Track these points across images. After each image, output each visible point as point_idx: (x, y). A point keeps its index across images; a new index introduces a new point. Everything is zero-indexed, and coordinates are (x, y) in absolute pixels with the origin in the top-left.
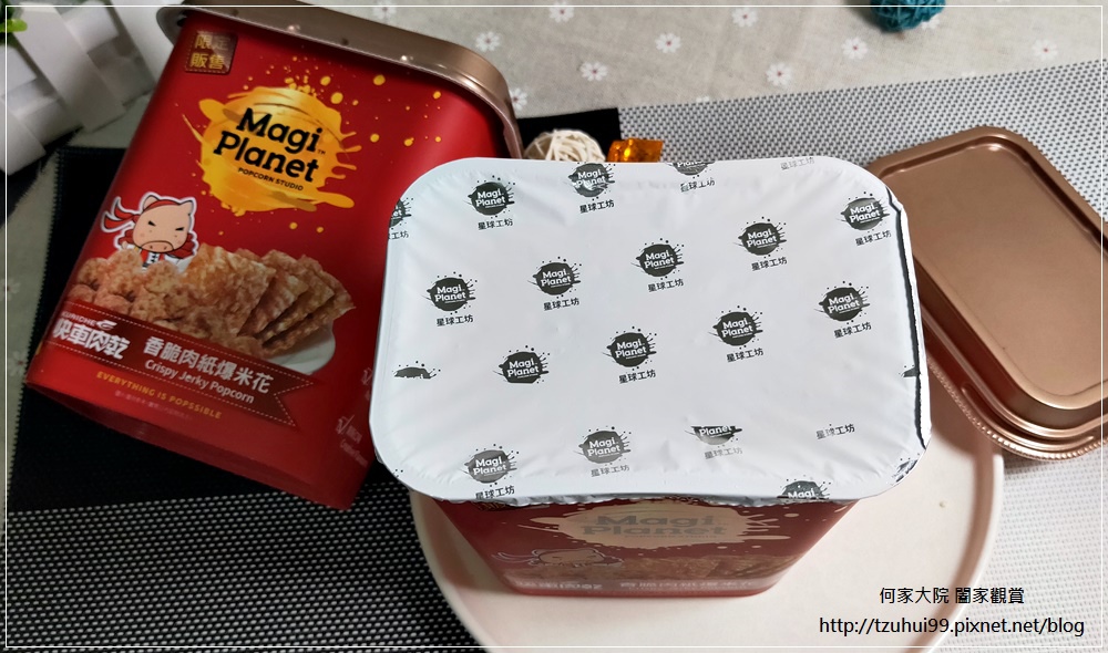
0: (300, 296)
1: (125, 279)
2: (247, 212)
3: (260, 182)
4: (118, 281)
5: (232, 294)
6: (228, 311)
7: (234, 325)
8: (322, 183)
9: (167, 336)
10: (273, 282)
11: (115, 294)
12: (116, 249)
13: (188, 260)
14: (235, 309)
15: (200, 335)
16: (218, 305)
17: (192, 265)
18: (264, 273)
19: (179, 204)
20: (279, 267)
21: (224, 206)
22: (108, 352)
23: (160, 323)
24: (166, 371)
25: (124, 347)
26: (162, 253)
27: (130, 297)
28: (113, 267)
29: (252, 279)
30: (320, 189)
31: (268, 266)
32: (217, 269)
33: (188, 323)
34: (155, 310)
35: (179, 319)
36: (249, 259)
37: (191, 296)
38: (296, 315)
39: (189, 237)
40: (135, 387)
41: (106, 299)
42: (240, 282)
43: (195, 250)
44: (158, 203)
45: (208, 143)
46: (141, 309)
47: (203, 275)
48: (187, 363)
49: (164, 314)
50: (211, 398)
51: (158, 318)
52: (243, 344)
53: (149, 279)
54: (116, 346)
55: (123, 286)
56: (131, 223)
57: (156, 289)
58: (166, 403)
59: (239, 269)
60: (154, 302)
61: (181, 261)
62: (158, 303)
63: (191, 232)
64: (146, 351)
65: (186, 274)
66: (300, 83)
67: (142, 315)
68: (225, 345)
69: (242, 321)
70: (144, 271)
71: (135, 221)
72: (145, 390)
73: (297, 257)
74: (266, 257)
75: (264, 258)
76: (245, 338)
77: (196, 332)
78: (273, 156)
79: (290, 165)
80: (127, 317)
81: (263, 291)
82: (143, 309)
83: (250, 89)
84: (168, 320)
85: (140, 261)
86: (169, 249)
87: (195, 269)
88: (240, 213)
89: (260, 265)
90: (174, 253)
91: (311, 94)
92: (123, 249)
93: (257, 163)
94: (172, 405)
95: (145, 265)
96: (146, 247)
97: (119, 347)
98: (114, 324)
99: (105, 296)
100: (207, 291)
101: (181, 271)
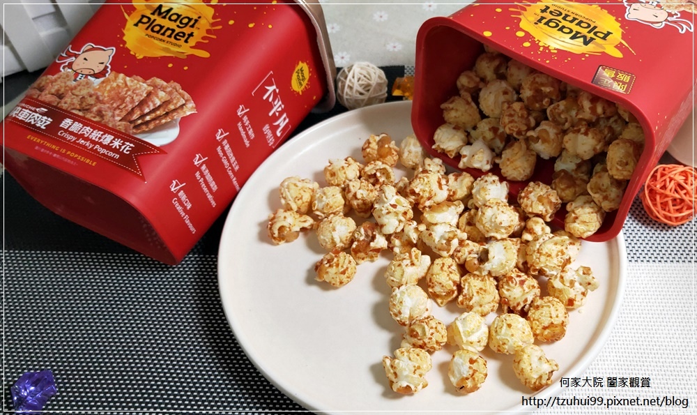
0: (163, 103)
1: (61, 87)
2: (145, 57)
3: (156, 42)
4: (56, 87)
5: (123, 100)
6: (118, 108)
7: (118, 115)
8: (193, 44)
9: (76, 118)
10: (149, 94)
11: (52, 94)
12: (61, 71)
13: (102, 79)
14: (121, 107)
15: (97, 119)
16: (112, 104)
17: (103, 82)
18: (145, 89)
19: (104, 50)
20: (155, 86)
22: (38, 125)
23: (74, 111)
24: (70, 137)
25: (49, 123)
26: (87, 75)
27: (61, 96)
28: (56, 80)
29: (137, 92)
30: (191, 47)
31: (149, 85)
32: (118, 85)
33: (91, 112)
34: (73, 104)
35: (87, 110)
36: (138, 81)
38: (158, 113)
39: (106, 67)
40: (48, 145)
41: (46, 97)
42: (129, 93)
43: (107, 75)
44: (93, 49)
45: (131, 20)
46: (65, 103)
47: (108, 88)
48: (84, 134)
49: (78, 107)
50: (93, 154)
51: (73, 109)
52: (121, 126)
53: (75, 88)
54: (43, 122)
55: (58, 90)
56: (74, 58)
57: (77, 93)
58: (65, 155)
59: (131, 86)
60: (74, 100)
61: (97, 80)
62: (76, 101)
63: (108, 65)
64: (61, 126)
65: (98, 87)
67: (65, 106)
68: (110, 125)
69: (124, 113)
70: (74, 83)
71: (76, 58)
72: (54, 147)
73: (167, 82)
74: (149, 81)
75: (148, 81)
76: (124, 123)
77: (94, 117)
78: (168, 29)
79: (177, 34)
80: (56, 107)
81: (142, 99)
82: (67, 103)
84: (80, 110)
85: (73, 78)
86: (92, 73)
87: (104, 85)
88: (141, 57)
89: (145, 85)
90: (94, 75)
92: (64, 71)
93: (158, 32)
94: (68, 157)
95: (75, 80)
96: (79, 71)
97: (45, 122)
98: (46, 110)
99: (46, 95)
100: (108, 96)
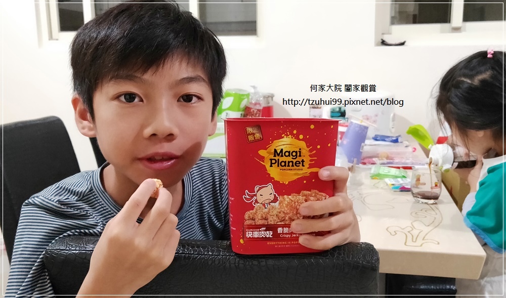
1: (262, 214)
3: (289, 171)
4: (260, 215)
8: (308, 166)
9: (283, 226)
17: (280, 204)
18: (302, 199)
19: (267, 187)
20: (306, 196)
21: (281, 182)
22: (268, 236)
24: (287, 236)
25: (271, 234)
26: (269, 203)
27: (266, 219)
30: (308, 168)
31: (302, 196)
32: (287, 202)
34: (275, 220)
35: (284, 220)
36: (296, 196)
37: (284, 213)
39: (275, 195)
40: (280, 243)
41: (259, 222)
42: (296, 204)
43: (278, 199)
44: (260, 189)
45: (267, 165)
46: (271, 221)
47: (285, 206)
49: (279, 220)
51: (277, 222)
53: (268, 213)
54: (269, 234)
55: (262, 216)
56: (255, 197)
57: (272, 214)
58: (291, 244)
59: (294, 200)
61: (276, 203)
62: (275, 218)
65: (279, 207)
66: (287, 135)
70: (266, 210)
72: (284, 243)
73: (310, 191)
74: (301, 194)
78: (289, 162)
79: (296, 163)
80: (268, 225)
83: (272, 143)
84: (281, 222)
85: (264, 208)
88: (287, 183)
90: (272, 202)
91: (292, 138)
92: (257, 206)
93: (285, 165)
95: (266, 208)
96: (263, 203)
98: (265, 228)
100: (288, 210)
101: (277, 206)
